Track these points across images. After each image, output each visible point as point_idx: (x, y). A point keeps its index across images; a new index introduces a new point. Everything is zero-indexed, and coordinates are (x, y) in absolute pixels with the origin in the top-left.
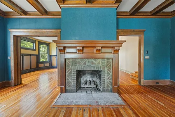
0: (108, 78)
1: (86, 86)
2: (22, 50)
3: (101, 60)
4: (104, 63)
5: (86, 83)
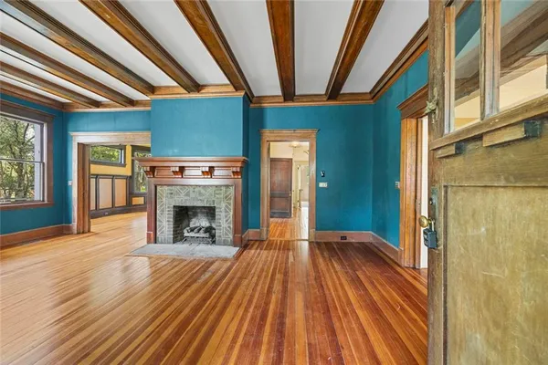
0: (227, 221)
1: (191, 234)
2: (92, 166)
3: (214, 188)
4: (220, 194)
5: (192, 230)
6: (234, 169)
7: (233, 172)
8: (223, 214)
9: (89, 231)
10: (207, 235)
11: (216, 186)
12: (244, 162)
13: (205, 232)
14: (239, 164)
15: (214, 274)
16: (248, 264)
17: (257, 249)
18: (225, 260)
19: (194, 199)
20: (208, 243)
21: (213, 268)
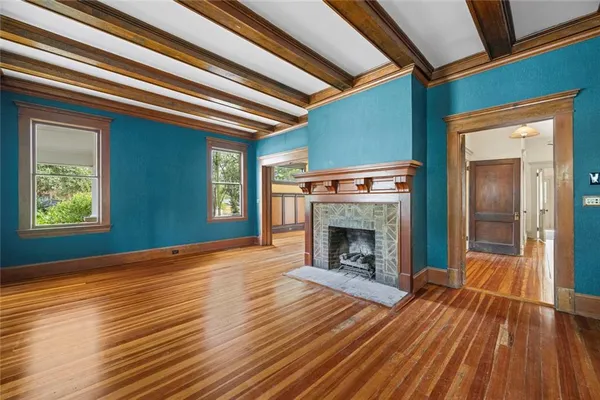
0: (390, 251)
1: (348, 262)
2: (273, 185)
3: (373, 206)
4: (381, 214)
5: (349, 258)
6: (398, 180)
7: (396, 184)
8: (385, 242)
9: (271, 244)
10: (365, 266)
11: (376, 204)
12: (412, 167)
13: (364, 262)
14: (405, 172)
15: (358, 325)
16: (415, 325)
17: (437, 301)
18: (382, 306)
19: (349, 220)
20: (367, 277)
21: (361, 315)
